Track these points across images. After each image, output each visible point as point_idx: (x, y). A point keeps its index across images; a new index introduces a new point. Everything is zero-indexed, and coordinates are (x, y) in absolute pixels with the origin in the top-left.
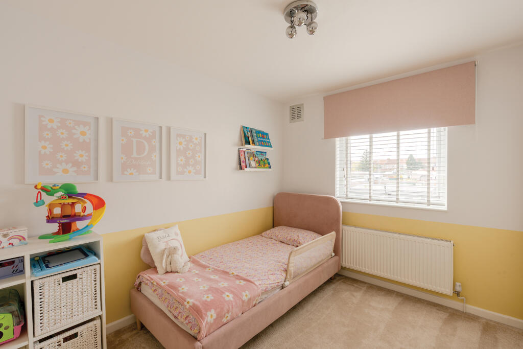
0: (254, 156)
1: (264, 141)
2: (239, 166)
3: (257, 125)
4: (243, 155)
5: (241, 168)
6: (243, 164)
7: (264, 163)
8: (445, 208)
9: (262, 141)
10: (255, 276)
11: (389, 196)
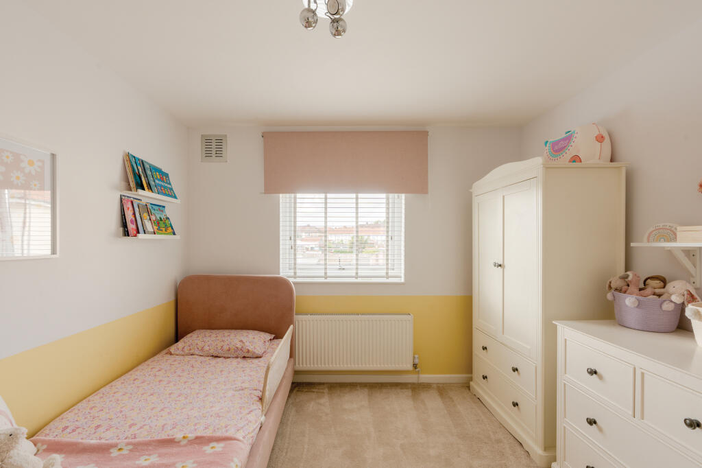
0: (149, 213)
1: (165, 187)
2: (121, 229)
3: (153, 156)
4: (131, 208)
5: (126, 233)
6: (131, 227)
7: (164, 225)
8: (403, 280)
9: (162, 186)
10: (226, 427)
11: (344, 271)
